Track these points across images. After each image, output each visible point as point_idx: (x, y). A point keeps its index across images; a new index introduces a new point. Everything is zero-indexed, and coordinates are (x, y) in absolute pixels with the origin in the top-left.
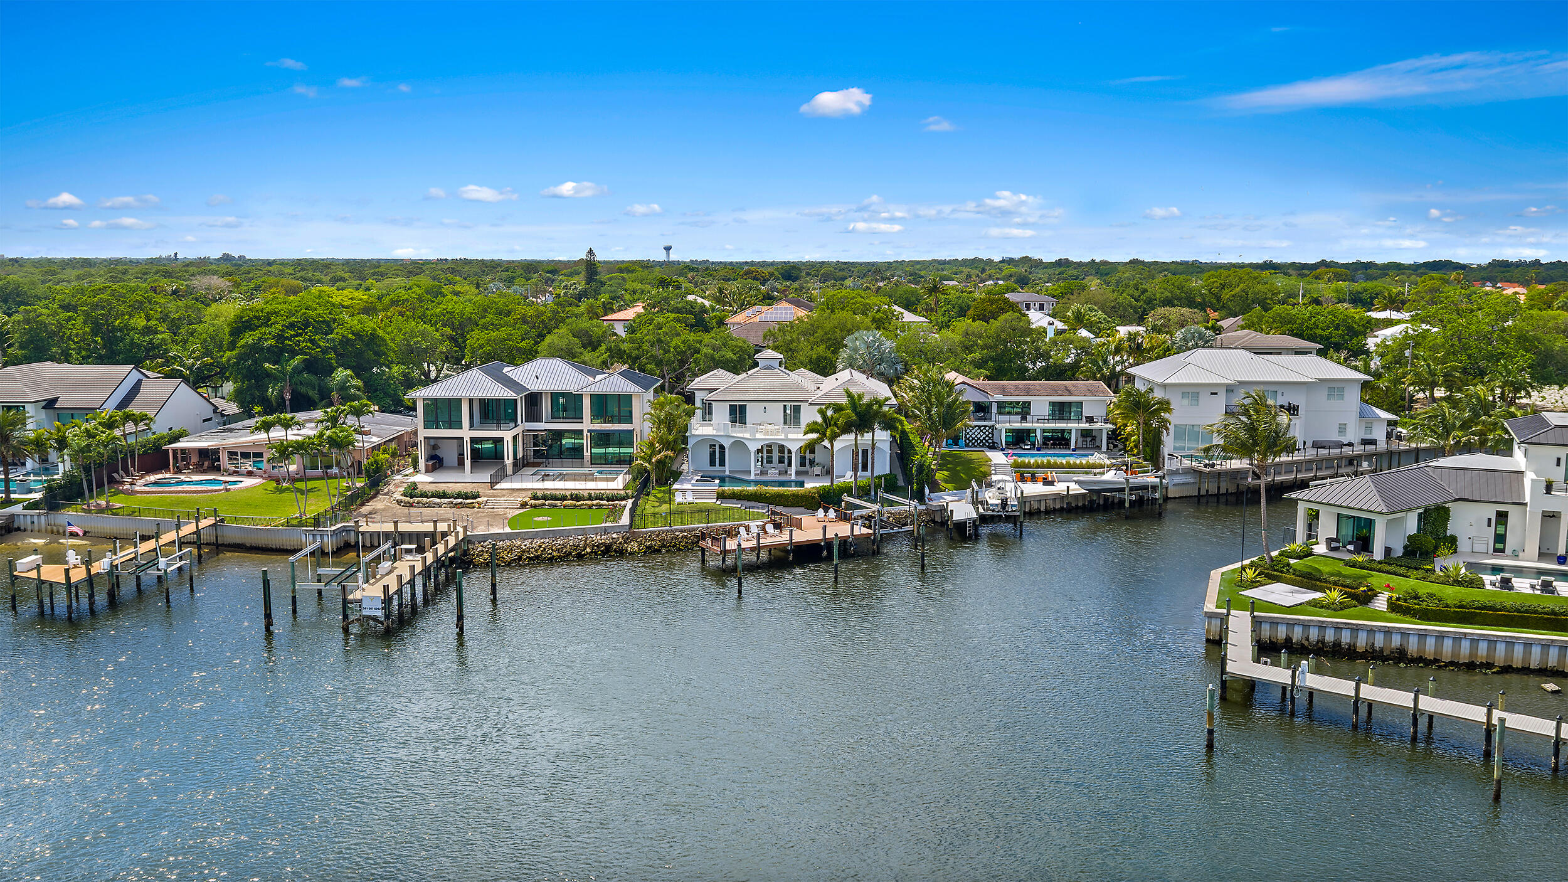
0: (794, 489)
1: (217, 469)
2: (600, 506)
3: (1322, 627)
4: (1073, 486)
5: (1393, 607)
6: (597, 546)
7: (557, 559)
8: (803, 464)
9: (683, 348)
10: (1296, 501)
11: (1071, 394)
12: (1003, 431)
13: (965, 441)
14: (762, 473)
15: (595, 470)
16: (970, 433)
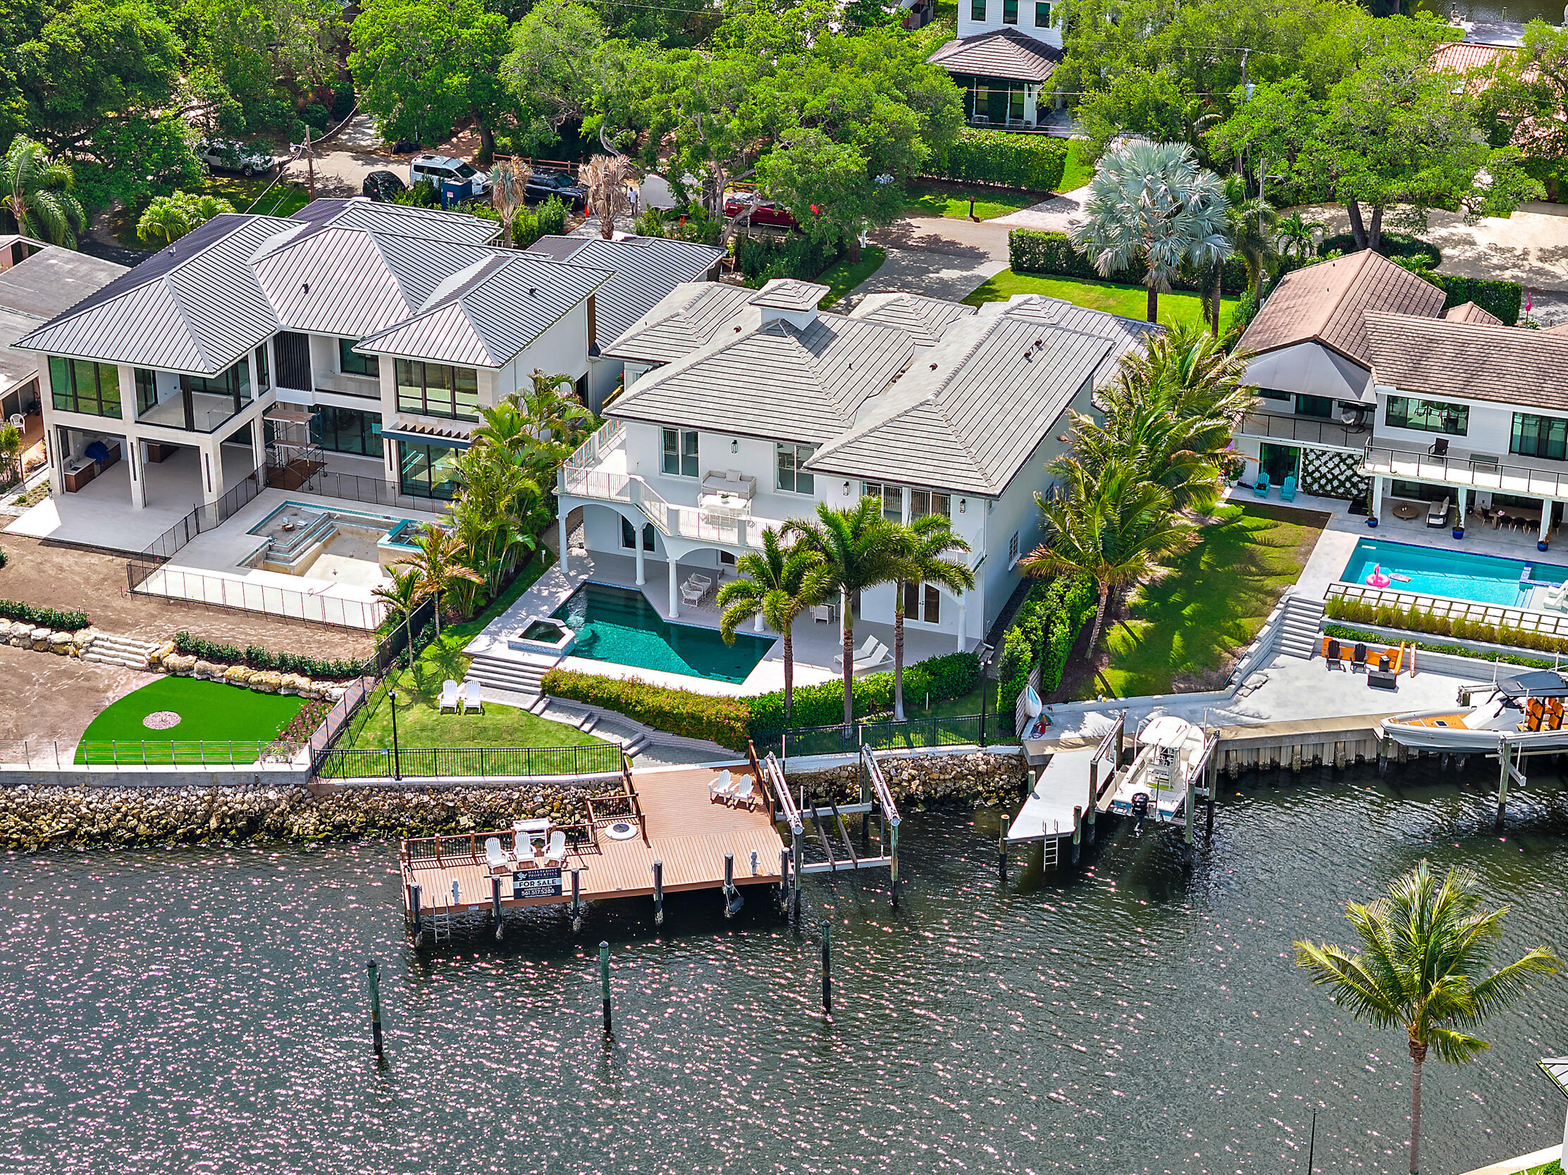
6: (232, 817)
7: (141, 843)
13: (1304, 478)
16: (1317, 463)
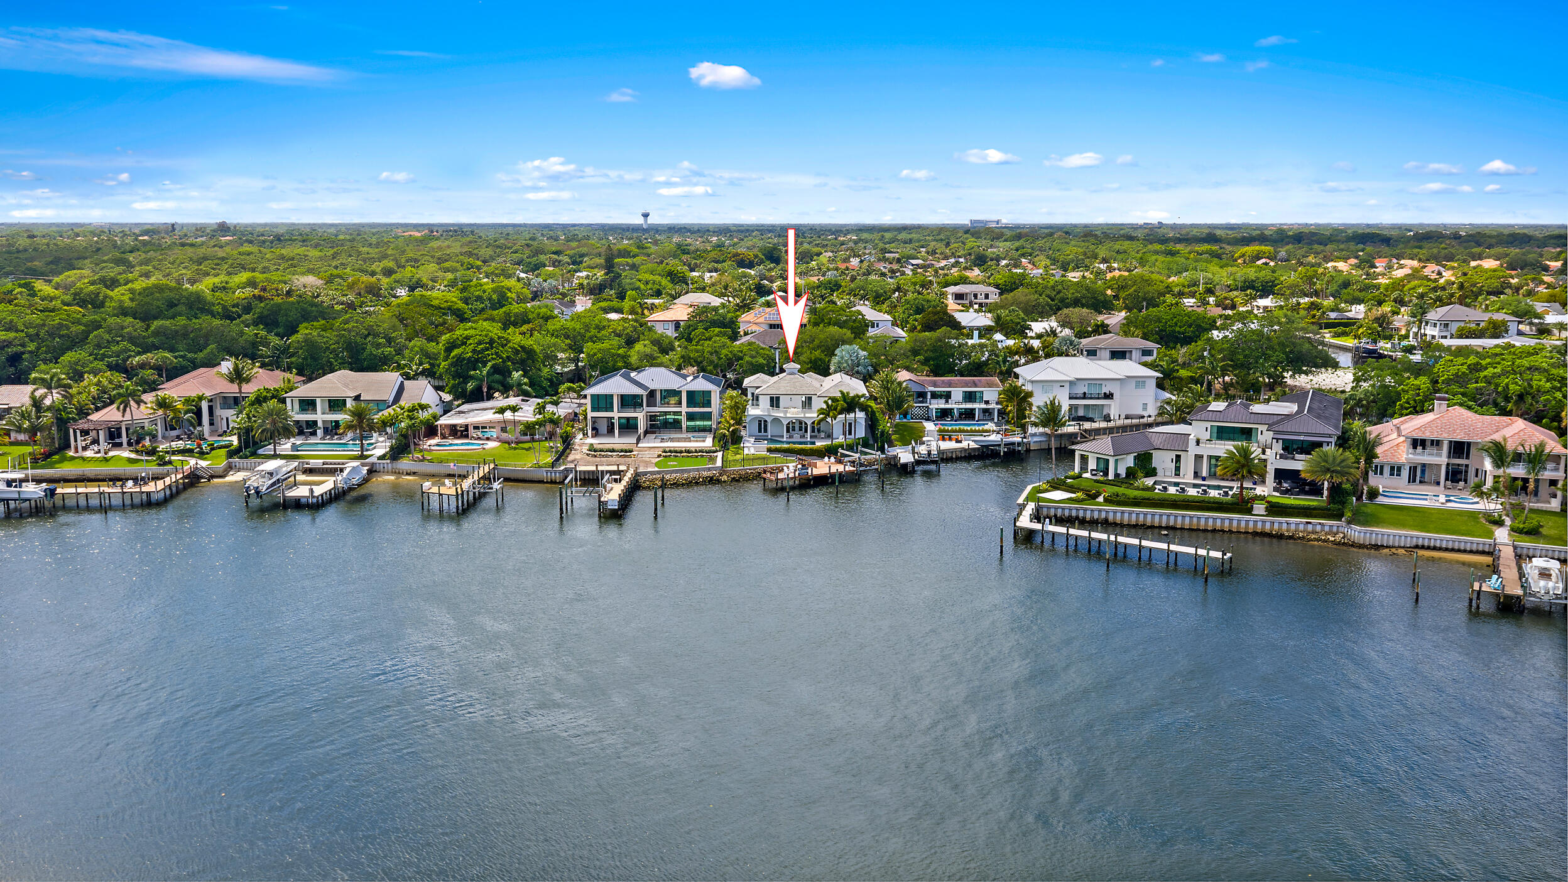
0: (809, 446)
1: (467, 436)
2: (702, 456)
3: (1070, 509)
4: (970, 442)
5: (1106, 500)
6: (706, 478)
7: (686, 484)
8: (813, 431)
9: (730, 356)
10: (1074, 451)
11: (976, 386)
12: (934, 411)
13: (911, 415)
14: (790, 437)
15: (690, 435)
16: (914, 411)
